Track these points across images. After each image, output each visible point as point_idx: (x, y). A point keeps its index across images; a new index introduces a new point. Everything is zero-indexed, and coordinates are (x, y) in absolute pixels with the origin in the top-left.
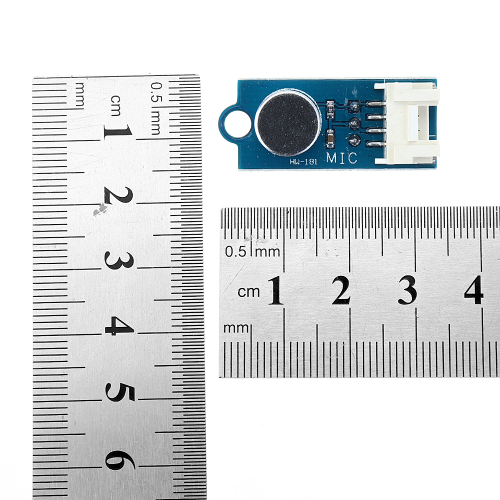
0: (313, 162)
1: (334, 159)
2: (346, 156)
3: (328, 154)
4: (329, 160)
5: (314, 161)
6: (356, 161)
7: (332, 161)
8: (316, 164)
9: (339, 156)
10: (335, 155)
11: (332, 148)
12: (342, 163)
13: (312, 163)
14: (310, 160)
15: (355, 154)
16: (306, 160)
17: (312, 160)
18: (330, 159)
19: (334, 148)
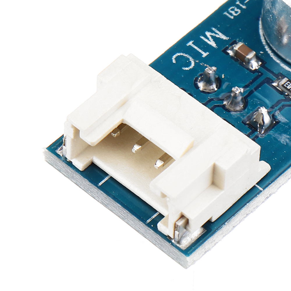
0: (233, 12)
1: (208, 39)
2: (196, 55)
3: (224, 37)
4: (212, 32)
5: (231, 14)
6: (174, 61)
7: (208, 34)
8: (226, 13)
9: (206, 47)
10: (213, 44)
11: (227, 48)
12: (190, 43)
13: (232, 10)
14: (239, 11)
15: (187, 69)
16: (244, 7)
17: (236, 12)
18: (213, 34)
19: (225, 51)
